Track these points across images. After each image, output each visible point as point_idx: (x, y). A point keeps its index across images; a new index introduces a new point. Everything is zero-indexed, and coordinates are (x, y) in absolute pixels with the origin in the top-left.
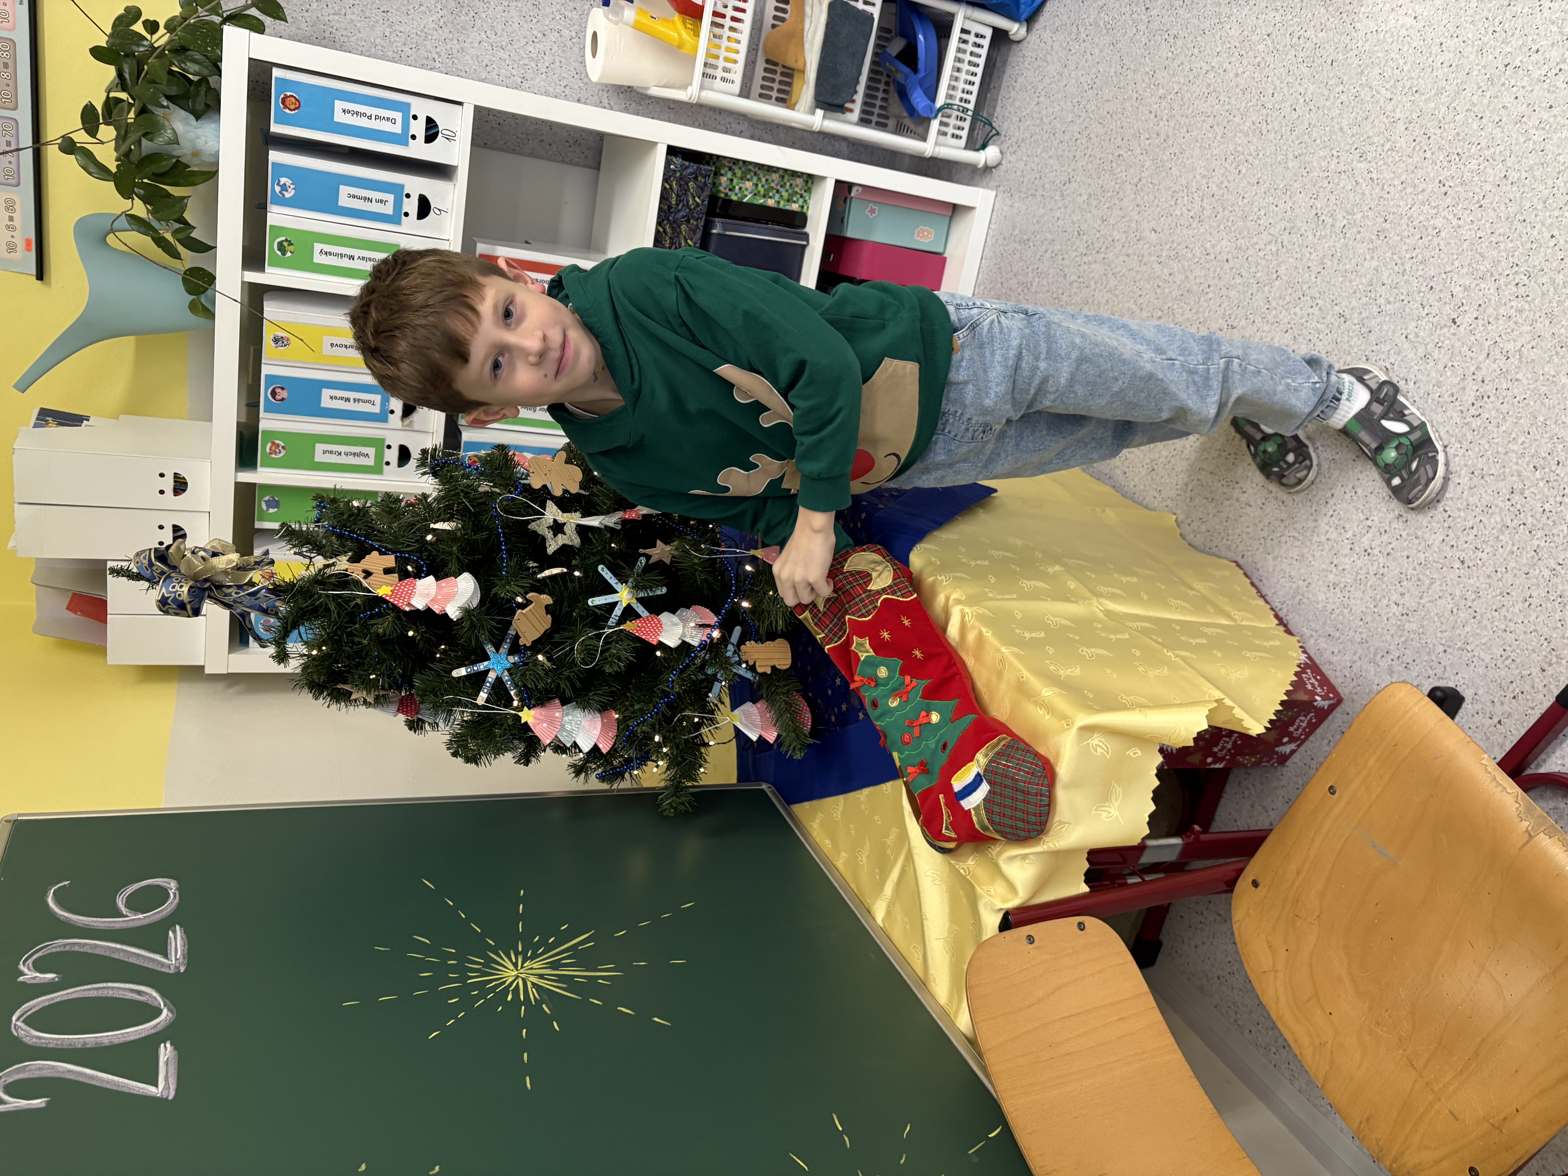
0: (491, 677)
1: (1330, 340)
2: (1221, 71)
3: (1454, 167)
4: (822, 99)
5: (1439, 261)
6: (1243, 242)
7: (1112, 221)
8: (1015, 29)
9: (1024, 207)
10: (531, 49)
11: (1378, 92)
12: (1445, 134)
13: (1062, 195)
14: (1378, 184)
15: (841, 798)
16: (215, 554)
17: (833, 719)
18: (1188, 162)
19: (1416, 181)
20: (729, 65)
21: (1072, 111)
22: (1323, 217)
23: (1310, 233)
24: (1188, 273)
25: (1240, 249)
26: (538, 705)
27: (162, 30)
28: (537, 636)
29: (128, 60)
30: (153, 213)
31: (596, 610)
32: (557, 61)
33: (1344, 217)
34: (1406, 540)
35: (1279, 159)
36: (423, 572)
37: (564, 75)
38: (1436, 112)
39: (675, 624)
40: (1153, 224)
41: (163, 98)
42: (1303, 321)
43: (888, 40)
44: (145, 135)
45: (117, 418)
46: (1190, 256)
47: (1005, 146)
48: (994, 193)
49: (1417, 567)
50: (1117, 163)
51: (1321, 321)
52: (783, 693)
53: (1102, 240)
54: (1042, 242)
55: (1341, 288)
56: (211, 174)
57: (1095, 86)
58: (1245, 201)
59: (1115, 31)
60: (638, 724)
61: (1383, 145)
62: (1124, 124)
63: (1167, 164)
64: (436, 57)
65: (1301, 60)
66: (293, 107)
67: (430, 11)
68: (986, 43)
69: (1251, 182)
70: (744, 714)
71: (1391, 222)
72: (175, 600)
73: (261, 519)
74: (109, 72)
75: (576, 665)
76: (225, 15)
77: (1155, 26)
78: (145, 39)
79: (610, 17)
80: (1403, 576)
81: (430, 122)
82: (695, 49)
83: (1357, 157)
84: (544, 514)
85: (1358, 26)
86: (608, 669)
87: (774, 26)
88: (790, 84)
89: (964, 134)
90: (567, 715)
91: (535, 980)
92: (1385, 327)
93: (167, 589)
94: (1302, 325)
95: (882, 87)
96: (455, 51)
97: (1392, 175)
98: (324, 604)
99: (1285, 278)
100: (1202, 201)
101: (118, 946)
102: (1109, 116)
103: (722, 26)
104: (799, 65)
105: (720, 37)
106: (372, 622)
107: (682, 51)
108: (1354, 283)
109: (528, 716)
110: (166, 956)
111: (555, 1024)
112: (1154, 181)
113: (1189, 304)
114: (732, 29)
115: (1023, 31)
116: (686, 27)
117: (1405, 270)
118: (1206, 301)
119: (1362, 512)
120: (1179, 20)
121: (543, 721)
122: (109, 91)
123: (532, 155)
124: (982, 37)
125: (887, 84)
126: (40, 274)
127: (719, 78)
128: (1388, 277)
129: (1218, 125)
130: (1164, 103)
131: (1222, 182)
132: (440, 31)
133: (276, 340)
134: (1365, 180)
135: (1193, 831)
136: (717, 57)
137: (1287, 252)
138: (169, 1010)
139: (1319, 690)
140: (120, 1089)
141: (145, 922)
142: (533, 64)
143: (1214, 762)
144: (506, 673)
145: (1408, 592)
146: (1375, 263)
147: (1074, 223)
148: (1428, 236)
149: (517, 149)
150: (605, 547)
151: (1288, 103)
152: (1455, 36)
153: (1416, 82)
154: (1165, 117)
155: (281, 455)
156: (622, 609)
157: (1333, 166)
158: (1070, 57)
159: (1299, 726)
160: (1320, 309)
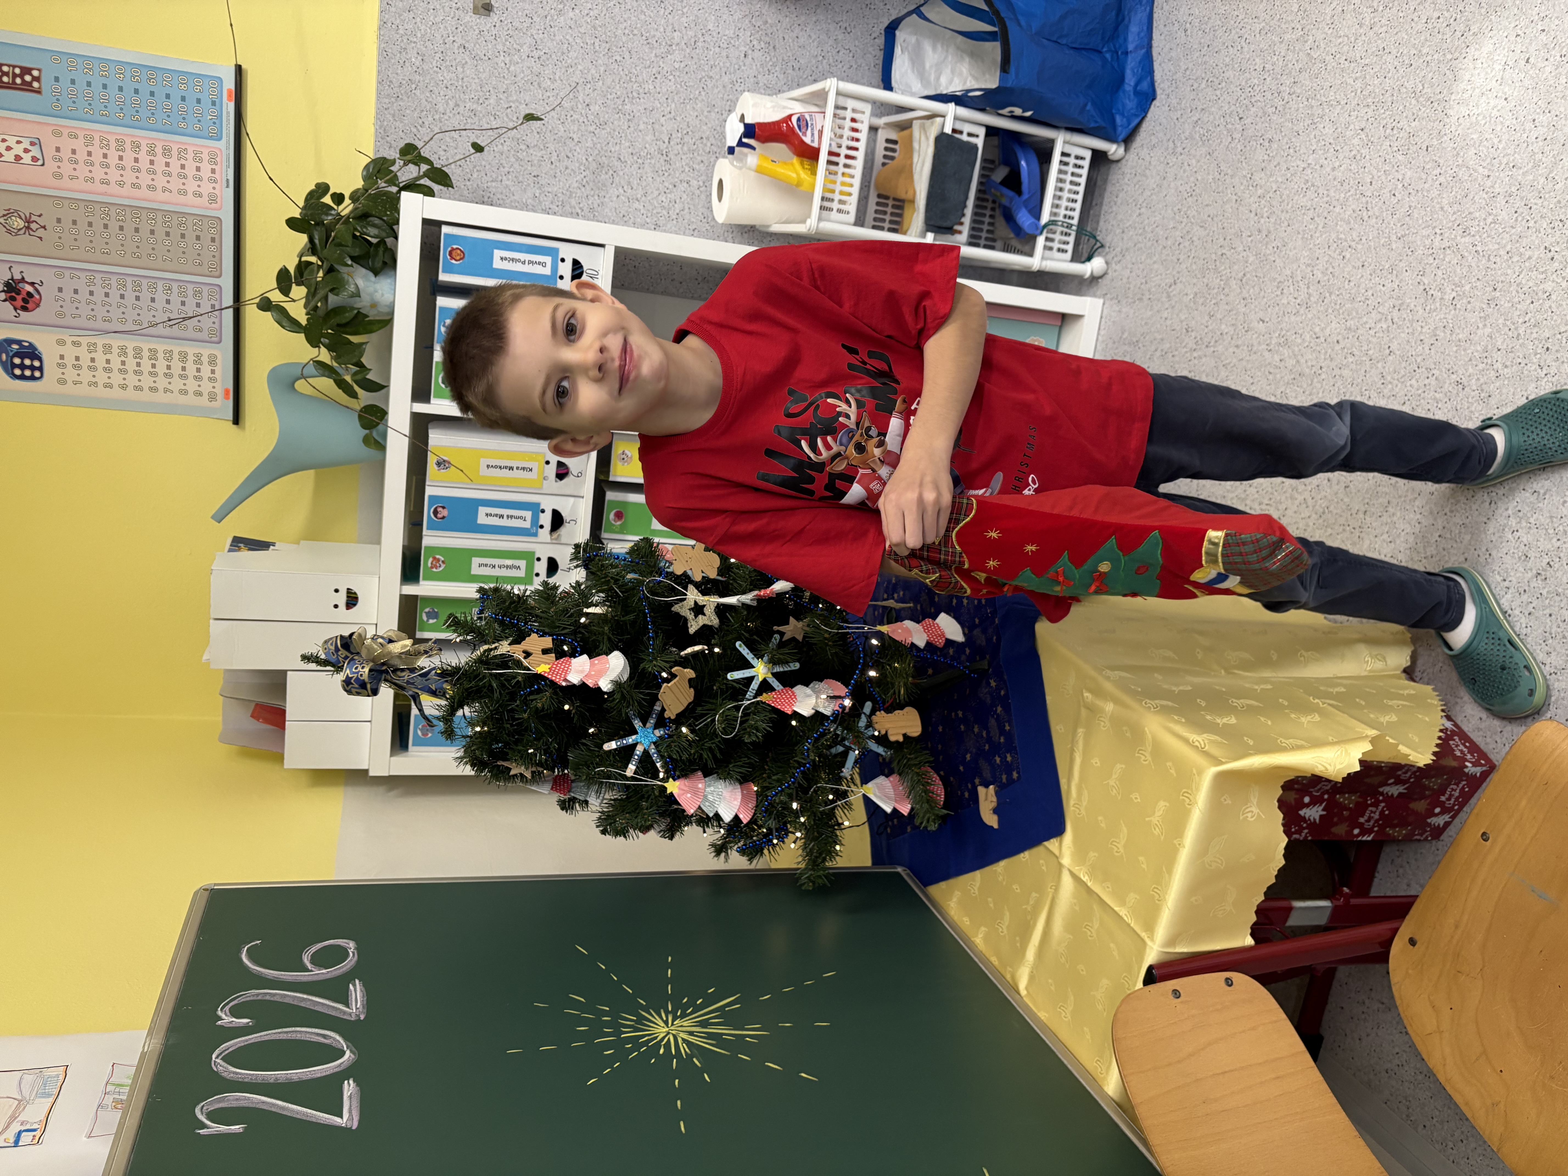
0: (639, 750)
1: (1449, 407)
2: (1318, 167)
3: (1558, 233)
4: (932, 223)
5: (1553, 322)
6: (1352, 322)
7: (1219, 316)
8: (1113, 149)
9: (1132, 311)
10: (664, 199)
11: (1475, 170)
12: (1546, 203)
13: (1169, 296)
14: (1484, 256)
15: (977, 874)
16: (391, 641)
17: (967, 795)
18: (1291, 254)
19: (1522, 250)
20: (844, 198)
21: (1174, 218)
22: (1432, 292)
23: (1419, 308)
24: (1299, 357)
25: (1350, 329)
26: (683, 776)
27: (347, 201)
28: (681, 708)
29: (318, 228)
30: (336, 358)
31: (735, 684)
32: (686, 207)
33: (1453, 290)
34: (1546, 599)
35: (1382, 242)
36: (577, 652)
37: (693, 220)
38: (1535, 183)
39: (809, 696)
40: (1261, 315)
41: (348, 258)
42: (1420, 392)
43: (992, 170)
44: (332, 290)
45: (298, 543)
46: (1299, 341)
47: (1109, 257)
48: (1101, 301)
49: (1561, 624)
50: (1220, 262)
51: (1438, 390)
52: (915, 765)
53: (1210, 335)
54: (1151, 342)
55: (1456, 357)
56: (386, 323)
57: (1194, 193)
58: (1352, 284)
59: (1210, 142)
60: (777, 793)
61: (1485, 219)
62: (1226, 224)
63: (1270, 257)
64: (579, 211)
65: (1396, 149)
66: (458, 258)
67: (575, 172)
68: (1086, 163)
69: (1356, 265)
70: (878, 787)
71: (1501, 291)
72: (357, 679)
73: (422, 630)
74: (302, 239)
75: (717, 736)
76: (401, 185)
77: (1250, 132)
78: (333, 209)
79: (735, 163)
80: (1547, 634)
81: (576, 264)
82: (813, 186)
83: (1460, 232)
84: (686, 595)
85: (1451, 112)
86: (747, 739)
87: (884, 164)
88: (900, 215)
89: (1070, 248)
90: (709, 786)
91: (686, 1036)
92: (1504, 391)
93: (351, 670)
94: (1420, 395)
95: (988, 212)
96: (596, 206)
97: (1496, 246)
98: (487, 685)
99: (1398, 353)
100: (1308, 288)
101: (305, 996)
102: (1210, 219)
103: (837, 164)
104: (909, 196)
105: (836, 173)
106: (532, 697)
107: (802, 188)
108: (1469, 351)
109: (673, 787)
110: (347, 1005)
111: (706, 1076)
112: (1258, 275)
113: (1301, 387)
114: (846, 166)
115: (1121, 150)
116: (803, 168)
117: (1519, 335)
118: (1319, 382)
119: (1499, 573)
120: (1273, 126)
121: (688, 792)
122: (301, 255)
123: (665, 293)
124: (1082, 158)
125: (993, 209)
126: (237, 419)
127: (835, 210)
128: (1503, 343)
129: (1318, 216)
130: (1263, 202)
131: (1327, 269)
132: (583, 189)
133: (439, 464)
134: (1470, 253)
135: (1342, 894)
136: (833, 191)
137: (1398, 328)
138: (351, 1051)
139: (1469, 757)
140: (308, 1119)
141: (329, 976)
142: (665, 212)
143: (1362, 833)
144: (653, 746)
145: (1555, 650)
146: (1488, 330)
147: (1182, 322)
148: (1539, 300)
149: (651, 288)
150: (742, 625)
151: (1388, 190)
152: (1547, 111)
153: (1512, 158)
154: (1265, 215)
155: (441, 569)
156: (758, 683)
157: (1437, 244)
158: (1168, 170)
159: (1451, 796)
160: (1436, 379)
